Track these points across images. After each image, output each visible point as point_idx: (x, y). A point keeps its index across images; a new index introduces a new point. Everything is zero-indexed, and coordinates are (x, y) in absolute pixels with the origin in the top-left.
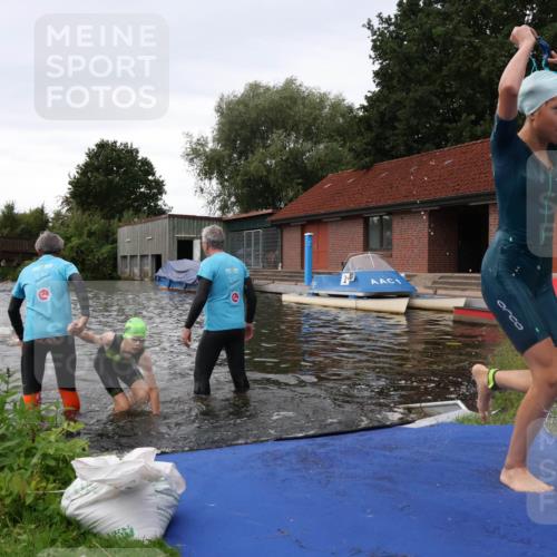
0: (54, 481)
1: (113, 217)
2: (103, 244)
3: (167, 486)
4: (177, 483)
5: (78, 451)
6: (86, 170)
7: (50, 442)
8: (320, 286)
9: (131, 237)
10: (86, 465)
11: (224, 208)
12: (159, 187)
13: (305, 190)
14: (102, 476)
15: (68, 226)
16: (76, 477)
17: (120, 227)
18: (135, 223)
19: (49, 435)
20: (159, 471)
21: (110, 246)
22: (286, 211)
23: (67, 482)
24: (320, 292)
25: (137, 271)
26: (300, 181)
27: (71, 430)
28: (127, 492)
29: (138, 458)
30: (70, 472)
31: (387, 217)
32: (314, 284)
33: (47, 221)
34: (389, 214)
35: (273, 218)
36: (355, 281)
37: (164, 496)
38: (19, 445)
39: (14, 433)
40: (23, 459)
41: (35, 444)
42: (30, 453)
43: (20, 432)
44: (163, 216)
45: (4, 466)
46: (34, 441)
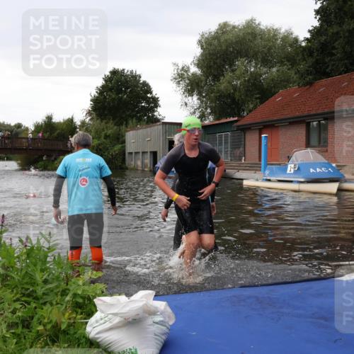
0: (82, 314)
1: (122, 124)
2: (116, 144)
3: (162, 319)
4: (169, 317)
5: (99, 292)
6: (103, 91)
7: (79, 285)
8: (272, 173)
9: (136, 139)
10: (105, 302)
11: (202, 117)
12: (155, 102)
13: (262, 102)
14: (115, 311)
15: (90, 131)
16: (97, 311)
17: (127, 131)
18: (138, 129)
19: (78, 280)
20: (156, 308)
21: (120, 146)
22: (248, 119)
23: (90, 314)
24: (272, 178)
25: (139, 163)
26: (258, 96)
27: (94, 277)
28: (133, 322)
29: (142, 298)
30: (93, 307)
31: (323, 122)
32: (267, 172)
33: (76, 128)
34: (325, 119)
35: (238, 124)
36: (298, 170)
37: (159, 326)
38: (57, 287)
39: (53, 279)
40: (59, 297)
41: (68, 287)
42: (64, 293)
43: (58, 278)
44: (158, 123)
45: (47, 302)
46: (67, 284)
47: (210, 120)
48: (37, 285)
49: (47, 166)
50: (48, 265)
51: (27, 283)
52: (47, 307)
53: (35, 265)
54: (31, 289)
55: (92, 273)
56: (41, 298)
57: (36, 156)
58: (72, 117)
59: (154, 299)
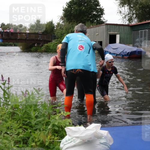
0: (57, 136)
4: (110, 140)
5: (68, 124)
7: (56, 120)
10: (71, 130)
14: (77, 135)
15: (63, 29)
16: (66, 135)
18: (91, 28)
19: (56, 116)
20: (102, 134)
23: (62, 137)
27: (65, 115)
28: (88, 143)
29: (93, 128)
30: (64, 133)
33: (54, 27)
37: (104, 145)
38: (43, 120)
39: (41, 115)
40: (45, 126)
41: (50, 120)
42: (47, 124)
43: (44, 115)
44: (103, 24)
45: (37, 129)
46: (49, 119)
47: (135, 22)
48: (32, 119)
49: (37, 50)
50: (38, 107)
51: (26, 118)
52: (37, 132)
53: (31, 107)
54: (28, 121)
55: (64, 113)
56: (34, 127)
57: (31, 44)
58: (52, 21)
59: (101, 129)
